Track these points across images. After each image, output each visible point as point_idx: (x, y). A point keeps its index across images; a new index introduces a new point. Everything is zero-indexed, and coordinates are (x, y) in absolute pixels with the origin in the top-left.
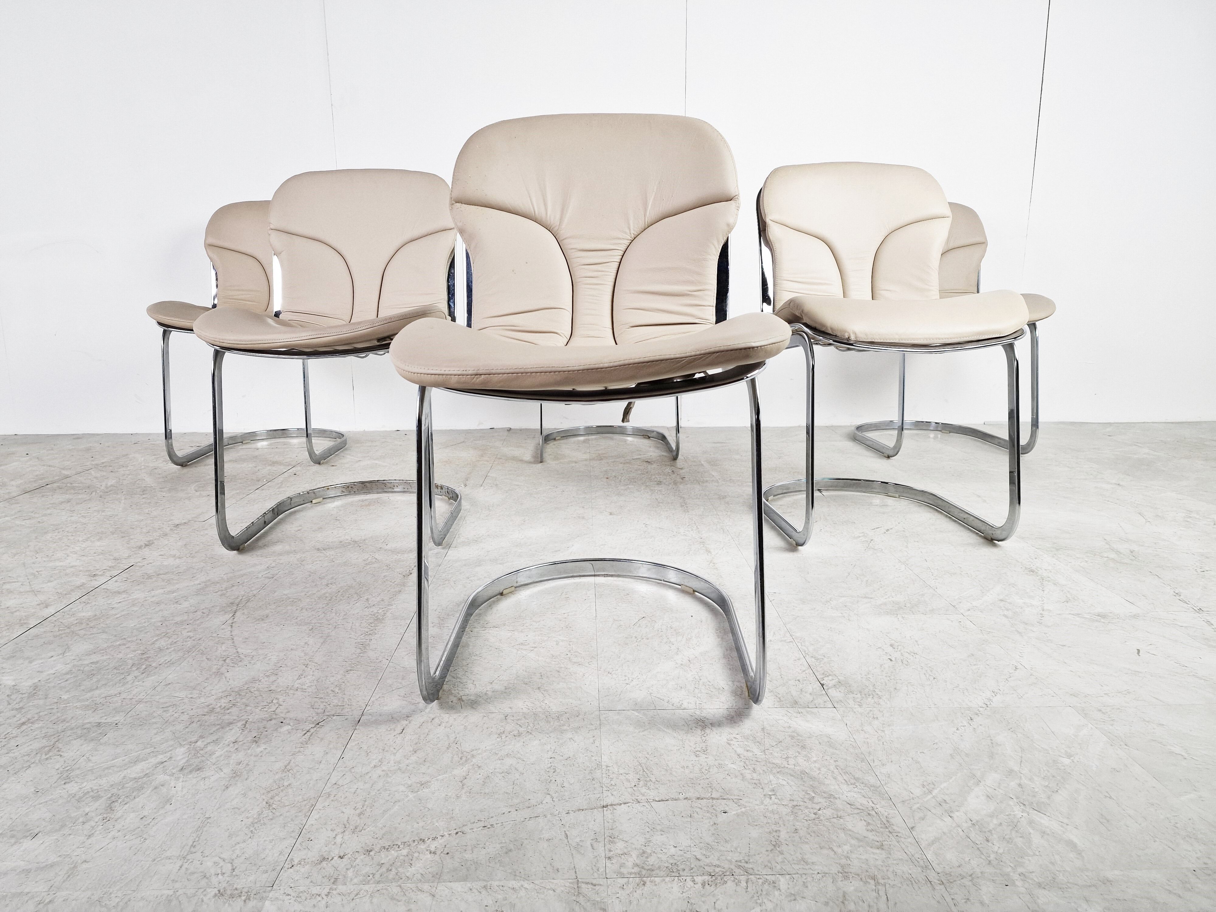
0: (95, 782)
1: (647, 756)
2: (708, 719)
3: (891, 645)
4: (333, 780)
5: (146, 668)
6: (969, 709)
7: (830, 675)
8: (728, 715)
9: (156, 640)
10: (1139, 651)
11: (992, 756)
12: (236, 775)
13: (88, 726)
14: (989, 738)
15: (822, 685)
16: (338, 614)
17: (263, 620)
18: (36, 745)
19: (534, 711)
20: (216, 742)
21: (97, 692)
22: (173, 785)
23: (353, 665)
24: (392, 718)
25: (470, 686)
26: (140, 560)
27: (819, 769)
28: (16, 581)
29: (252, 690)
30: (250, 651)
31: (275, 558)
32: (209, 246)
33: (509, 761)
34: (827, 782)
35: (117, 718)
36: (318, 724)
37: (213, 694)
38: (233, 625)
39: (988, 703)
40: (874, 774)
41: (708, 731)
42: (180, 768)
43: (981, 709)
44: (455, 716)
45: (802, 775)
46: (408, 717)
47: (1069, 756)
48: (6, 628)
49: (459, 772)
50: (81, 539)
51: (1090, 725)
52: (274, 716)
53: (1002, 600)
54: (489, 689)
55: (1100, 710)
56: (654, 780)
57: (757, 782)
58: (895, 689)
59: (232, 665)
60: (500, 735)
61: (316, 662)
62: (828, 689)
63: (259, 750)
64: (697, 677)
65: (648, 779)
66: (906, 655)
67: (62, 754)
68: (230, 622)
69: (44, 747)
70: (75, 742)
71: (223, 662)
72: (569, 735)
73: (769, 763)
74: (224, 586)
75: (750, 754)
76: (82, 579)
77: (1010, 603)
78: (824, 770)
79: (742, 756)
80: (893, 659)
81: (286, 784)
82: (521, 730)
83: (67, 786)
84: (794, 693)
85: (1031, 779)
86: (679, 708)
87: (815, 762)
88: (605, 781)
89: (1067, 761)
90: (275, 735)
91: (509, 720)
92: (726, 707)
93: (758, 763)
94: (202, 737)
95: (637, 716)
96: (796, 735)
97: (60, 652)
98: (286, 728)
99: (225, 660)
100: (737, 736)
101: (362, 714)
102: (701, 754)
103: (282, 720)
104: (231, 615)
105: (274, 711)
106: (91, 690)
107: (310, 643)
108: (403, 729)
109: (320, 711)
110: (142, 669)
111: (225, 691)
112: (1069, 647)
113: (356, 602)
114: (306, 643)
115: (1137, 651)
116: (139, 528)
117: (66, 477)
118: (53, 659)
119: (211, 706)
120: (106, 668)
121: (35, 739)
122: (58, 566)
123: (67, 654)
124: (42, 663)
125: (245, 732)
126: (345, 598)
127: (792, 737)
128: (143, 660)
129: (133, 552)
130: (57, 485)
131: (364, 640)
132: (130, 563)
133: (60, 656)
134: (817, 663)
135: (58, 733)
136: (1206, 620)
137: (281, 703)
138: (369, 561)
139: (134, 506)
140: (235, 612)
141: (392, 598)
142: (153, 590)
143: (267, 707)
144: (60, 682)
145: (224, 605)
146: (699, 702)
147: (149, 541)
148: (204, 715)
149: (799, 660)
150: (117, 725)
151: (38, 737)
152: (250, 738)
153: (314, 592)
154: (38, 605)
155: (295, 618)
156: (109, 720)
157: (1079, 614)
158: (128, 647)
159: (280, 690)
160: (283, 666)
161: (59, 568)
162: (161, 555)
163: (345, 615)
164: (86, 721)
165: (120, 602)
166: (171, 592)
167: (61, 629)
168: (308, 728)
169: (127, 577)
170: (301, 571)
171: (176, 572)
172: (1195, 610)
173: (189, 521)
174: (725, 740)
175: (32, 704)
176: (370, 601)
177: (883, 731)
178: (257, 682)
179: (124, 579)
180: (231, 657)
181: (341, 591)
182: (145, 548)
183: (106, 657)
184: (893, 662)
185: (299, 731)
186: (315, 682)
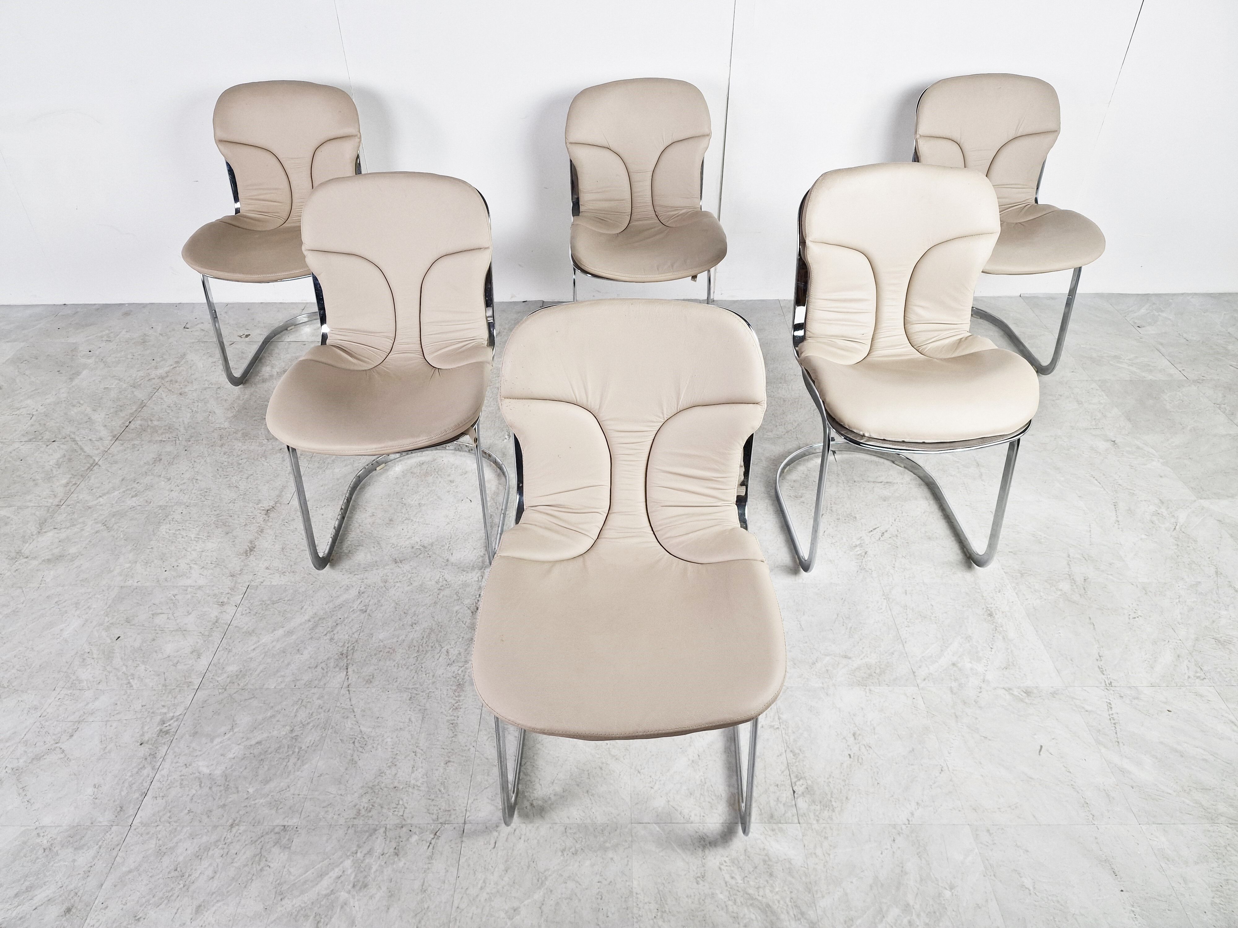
0: (300, 898)
1: (664, 882)
2: (707, 837)
3: (854, 735)
4: (456, 904)
5: (299, 752)
6: (894, 826)
7: (801, 778)
8: (723, 832)
9: (297, 711)
10: (1041, 747)
11: (898, 888)
12: (391, 895)
13: (277, 830)
14: (901, 865)
15: (794, 792)
16: (428, 675)
17: (371, 682)
18: (249, 854)
19: (585, 822)
20: (370, 852)
21: (272, 785)
22: (352, 904)
23: (449, 754)
24: (487, 829)
25: (537, 786)
26: (251, 577)
27: (779, 902)
28: (160, 611)
29: (383, 785)
30: (369, 730)
31: (362, 576)
32: (220, 142)
33: (571, 885)
34: (783, 916)
35: (295, 820)
36: (435, 834)
37: (355, 790)
38: (350, 689)
39: (911, 819)
40: (814, 908)
41: (707, 851)
42: (351, 885)
43: (904, 827)
44: (530, 826)
45: (767, 909)
46: (497, 827)
47: (952, 888)
48: (178, 689)
49: (538, 896)
50: (193, 536)
51: (976, 850)
52: (404, 823)
53: (954, 664)
54: (551, 792)
55: (988, 831)
56: (667, 910)
57: (735, 915)
58: (847, 798)
59: (360, 749)
60: (563, 851)
61: (422, 748)
62: (797, 798)
63: (401, 864)
64: (703, 780)
65: (664, 910)
66: (863, 747)
67: (269, 864)
68: (346, 684)
69: (255, 856)
70: (273, 850)
71: (352, 745)
72: (610, 854)
73: (747, 894)
74: (330, 623)
75: (733, 882)
76: (214, 612)
77: (960, 670)
78: (782, 902)
79: (728, 884)
80: (852, 756)
81: (426, 906)
82: (577, 846)
83: (283, 902)
84: (773, 803)
85: (918, 916)
86: (688, 822)
87: (777, 893)
88: (635, 910)
89: (947, 894)
90: (408, 846)
91: (568, 834)
92: (721, 821)
93: (738, 893)
94: (359, 846)
95: (658, 831)
96: (767, 859)
97: (230, 727)
98: (415, 838)
99: (354, 743)
100: (727, 859)
101: (465, 823)
102: (701, 882)
103: (410, 827)
104: (345, 673)
105: (402, 816)
106: (266, 782)
107: (413, 719)
108: (496, 843)
109: (435, 817)
110: (296, 754)
111: (362, 787)
112: (990, 740)
113: (439, 654)
114: (410, 720)
115: (1040, 748)
116: (236, 516)
117: (142, 405)
118: (227, 736)
119: (357, 807)
120: (269, 751)
121: (246, 845)
122: (188, 587)
123: (236, 730)
124: (221, 743)
125: (388, 842)
126: (430, 648)
127: (764, 861)
128: (294, 741)
129: (242, 561)
130: (139, 422)
131: (453, 718)
132: (245, 582)
133: (231, 733)
134: (794, 761)
135: (259, 838)
136: (1108, 701)
137: (406, 805)
138: (441, 584)
139: (220, 469)
140: (347, 669)
141: (466, 650)
142: (275, 630)
143: (397, 810)
144: (241, 770)
145: (336, 657)
146: (702, 814)
147: (251, 542)
148: (354, 818)
149: (781, 755)
150: (297, 829)
151: (247, 843)
152: (392, 850)
153: (403, 637)
154: (192, 653)
155: (395, 680)
156: (290, 823)
157: (1010, 689)
158: (278, 721)
159: (401, 787)
160: (398, 752)
161: (189, 589)
162: (267, 568)
163: (433, 676)
164: (275, 824)
165: (254, 649)
166: (290, 633)
167: (220, 691)
168: (430, 839)
169: (249, 608)
170: (387, 601)
171: (286, 599)
172: (1106, 684)
173: (276, 503)
174: (718, 864)
175: (230, 800)
176: (450, 654)
177: (829, 855)
178: (383, 775)
179: (248, 611)
180: (358, 739)
181: (425, 637)
182: (250, 554)
183: (265, 735)
184: (852, 760)
185: (424, 842)
186: (425, 777)
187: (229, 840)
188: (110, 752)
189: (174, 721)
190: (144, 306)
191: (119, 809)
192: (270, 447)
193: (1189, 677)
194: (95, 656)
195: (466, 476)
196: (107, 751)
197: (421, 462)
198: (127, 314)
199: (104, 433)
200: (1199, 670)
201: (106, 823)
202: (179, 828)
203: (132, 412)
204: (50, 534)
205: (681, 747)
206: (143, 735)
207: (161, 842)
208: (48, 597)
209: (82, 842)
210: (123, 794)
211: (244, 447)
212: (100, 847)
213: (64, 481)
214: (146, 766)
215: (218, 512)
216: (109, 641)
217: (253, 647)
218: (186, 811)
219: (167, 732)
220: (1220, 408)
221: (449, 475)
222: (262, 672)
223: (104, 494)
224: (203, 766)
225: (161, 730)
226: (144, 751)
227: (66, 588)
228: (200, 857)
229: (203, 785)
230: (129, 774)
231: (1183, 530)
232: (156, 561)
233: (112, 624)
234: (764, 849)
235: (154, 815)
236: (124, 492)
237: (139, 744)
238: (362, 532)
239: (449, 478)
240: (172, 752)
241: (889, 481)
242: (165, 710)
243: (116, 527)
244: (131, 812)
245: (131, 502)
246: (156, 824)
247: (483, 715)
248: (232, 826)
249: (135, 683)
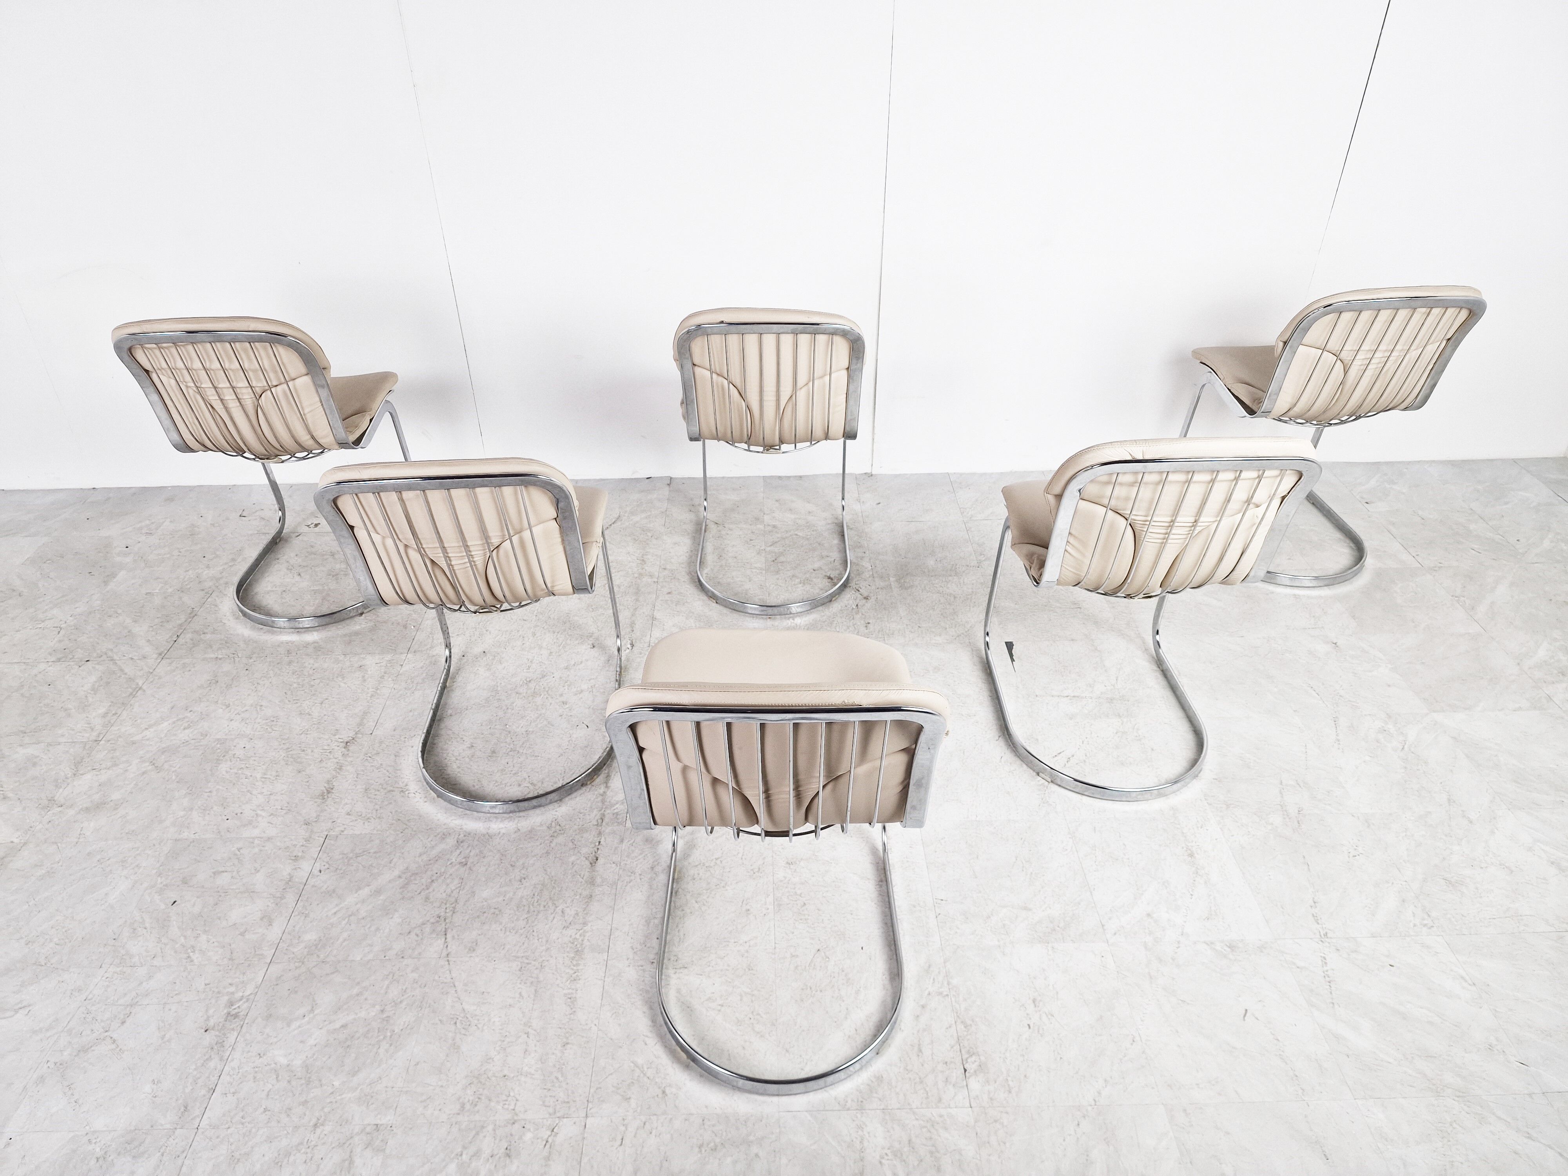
2: (866, 1126)
3: (1034, 1001)
5: (391, 1036)
6: (1079, 1108)
7: (973, 1054)
9: (388, 987)
10: (1246, 1010)
13: (368, 1129)
14: (1086, 1154)
15: (965, 1071)
16: (540, 940)
17: (474, 950)
18: (337, 1159)
19: (726, 1111)
20: (477, 1154)
21: (361, 1076)
23: (567, 1035)
24: (612, 1122)
25: (670, 1070)
26: (329, 825)
28: (223, 869)
29: (490, 1074)
30: (473, 1007)
31: (461, 821)
35: (389, 1118)
36: (553, 1131)
37: (458, 1080)
38: (450, 959)
39: (1097, 1099)
43: (1090, 1108)
44: (662, 1118)
46: (624, 1120)
48: (247, 963)
50: (259, 776)
51: (1171, 1134)
52: (516, 1118)
53: (1149, 915)
55: (1185, 1110)
58: (1025, 1076)
59: (463, 1031)
60: (700, 1147)
61: (535, 1028)
62: (969, 1078)
63: (514, 1168)
66: (1044, 1016)
67: (360, 1171)
68: (444, 953)
69: (344, 1161)
70: (365, 1153)
71: (454, 1026)
72: (755, 1149)
74: (425, 880)
76: (286, 869)
77: (1156, 921)
80: (1031, 1026)
82: (718, 1140)
84: (940, 1085)
86: (843, 1109)
90: (521, 1145)
91: (706, 1126)
94: (465, 1148)
95: (810, 1121)
97: (310, 1008)
98: (529, 1136)
99: (456, 1023)
100: (888, 1152)
101: (587, 1117)
103: (523, 1123)
104: (443, 940)
105: (514, 1110)
106: (354, 1073)
107: (524, 994)
108: (622, 1139)
109: (551, 1110)
110: (388, 1038)
111: (467, 1076)
112: (1188, 1004)
113: (553, 915)
114: (520, 994)
115: (1244, 1012)
116: (310, 751)
117: (193, 615)
118: (306, 1019)
119: (461, 1100)
120: (357, 1035)
121: (333, 1148)
122: (254, 838)
123: (316, 1012)
124: (299, 1027)
125: (497, 1141)
126: (542, 908)
127: (931, 1153)
128: (385, 1022)
129: (319, 806)
130: (189, 636)
131: (570, 991)
132: (322, 832)
133: (311, 1015)
134: (965, 1033)
135: (348, 1140)
136: (1323, 955)
137: (517, 1096)
138: (553, 829)
139: (289, 693)
140: (446, 934)
141: (585, 909)
142: (359, 889)
143: (507, 1103)
144: (324, 1059)
145: (432, 920)
146: (860, 1099)
147: (328, 782)
148: (459, 1114)
149: (950, 1027)
150: (392, 1128)
151: (333, 1145)
152: (503, 1150)
153: (511, 894)
154: (262, 919)
155: (502, 947)
156: (383, 1121)
157: (1212, 943)
158: (366, 999)
159: (512, 1075)
160: (507, 1034)
161: (256, 842)
162: (348, 814)
163: (547, 941)
164: (366, 1122)
165: (335, 913)
166: (378, 892)
167: (297, 964)
168: (546, 1137)
169: (327, 863)
170: (491, 851)
171: (372, 851)
172: (1321, 936)
173: (356, 734)
174: (878, 1157)
175: (312, 1095)
176: (566, 914)
177: (1005, 1143)
178: (491, 1061)
179: (327, 866)
180: (460, 1019)
181: (536, 894)
182: (328, 797)
183: (351, 1017)
184: (1031, 1030)
185: (539, 1141)
186: (540, 1062)
187: (313, 1143)
188: (169, 1041)
189: (244, 1002)
190: (191, 489)
191: (182, 1109)
192: (348, 664)
193: (1415, 925)
194: (147, 925)
195: (581, 696)
196: (166, 1039)
197: (528, 680)
198: (170, 500)
199: (148, 649)
200: (1426, 917)
201: (168, 1126)
202: (254, 1130)
203: (179, 622)
204: (88, 776)
205: (835, 1020)
206: (208, 1019)
207: (233, 1147)
208: (89, 854)
209: (142, 1149)
210: (187, 1090)
211: (316, 665)
212: (163, 1155)
213: (102, 711)
214: (213, 1057)
215: (287, 745)
216: (163, 906)
217: (335, 910)
218: (262, 1110)
219: (236, 1016)
220: (1458, 601)
221: (561, 695)
222: (345, 940)
223: (150, 726)
224: (279, 1056)
225: (229, 1013)
226: (209, 1038)
227: (110, 842)
228: (280, 1164)
229: (280, 1077)
230: (194, 1067)
231: (1412, 749)
232: (215, 808)
233: (166, 885)
234: (931, 1138)
235: (224, 1115)
236: (174, 723)
237: (203, 1030)
238: (459, 767)
239: (562, 699)
240: (242, 1039)
241: (1076, 694)
242: (232, 989)
243: (166, 766)
244: (197, 1112)
245: (184, 735)
246: (227, 1126)
247: (606, 987)
248: (316, 1126)
249: (196, 957)
